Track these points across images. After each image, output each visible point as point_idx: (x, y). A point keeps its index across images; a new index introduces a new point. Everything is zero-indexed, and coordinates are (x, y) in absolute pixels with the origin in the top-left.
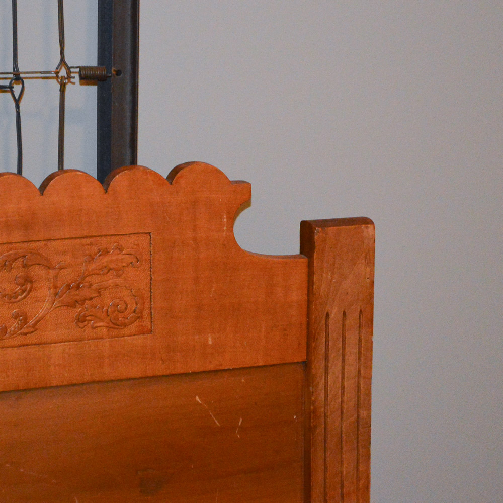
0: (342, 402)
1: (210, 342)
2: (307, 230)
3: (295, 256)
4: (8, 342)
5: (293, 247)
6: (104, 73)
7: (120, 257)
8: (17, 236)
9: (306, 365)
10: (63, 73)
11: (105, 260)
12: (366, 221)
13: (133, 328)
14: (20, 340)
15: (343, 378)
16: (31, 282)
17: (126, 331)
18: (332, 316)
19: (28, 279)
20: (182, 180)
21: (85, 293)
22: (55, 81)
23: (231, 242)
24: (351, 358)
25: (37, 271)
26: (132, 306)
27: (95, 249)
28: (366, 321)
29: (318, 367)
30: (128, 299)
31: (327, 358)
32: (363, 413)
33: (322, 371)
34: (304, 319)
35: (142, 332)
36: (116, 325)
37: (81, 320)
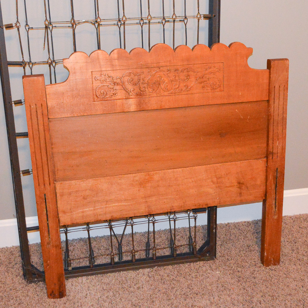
0: (279, 112)
1: (240, 94)
2: (269, 62)
3: (265, 69)
4: (183, 93)
5: (265, 67)
6: (210, 16)
7: (215, 69)
8: (185, 63)
9: (268, 101)
10: (199, 16)
11: (210, 70)
12: (287, 59)
13: (218, 90)
14: (186, 93)
15: (279, 105)
17: (216, 90)
18: (276, 87)
19: (188, 76)
20: (232, 47)
21: (205, 79)
22: (196, 19)
23: (247, 65)
24: (281, 99)
25: (191, 73)
26: (218, 83)
27: (207, 67)
28: (286, 89)
29: (271, 102)
30: (217, 81)
31: (274, 99)
32: (284, 115)
33: (273, 103)
34: (268, 88)
35: (221, 91)
36: (213, 89)
37: (203, 87)
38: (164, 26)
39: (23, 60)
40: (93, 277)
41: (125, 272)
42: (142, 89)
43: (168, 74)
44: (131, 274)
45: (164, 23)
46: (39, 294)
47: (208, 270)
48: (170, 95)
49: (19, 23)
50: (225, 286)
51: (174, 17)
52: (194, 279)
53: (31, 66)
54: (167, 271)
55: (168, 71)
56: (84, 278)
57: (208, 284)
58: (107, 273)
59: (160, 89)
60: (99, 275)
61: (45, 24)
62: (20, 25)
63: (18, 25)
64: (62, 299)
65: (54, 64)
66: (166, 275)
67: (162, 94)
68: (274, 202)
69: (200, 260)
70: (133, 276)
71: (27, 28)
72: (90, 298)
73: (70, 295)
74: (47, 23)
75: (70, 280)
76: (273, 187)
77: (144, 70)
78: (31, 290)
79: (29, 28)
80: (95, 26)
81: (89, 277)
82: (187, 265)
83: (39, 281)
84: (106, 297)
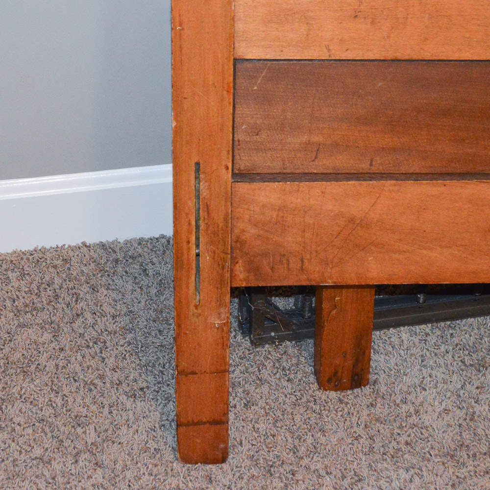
40: (427, 328)
46: (292, 376)
56: (404, 332)
58: (463, 316)
60: (442, 323)
72: (434, 391)
73: (378, 379)
78: (269, 364)
83: (282, 340)
84: (477, 388)
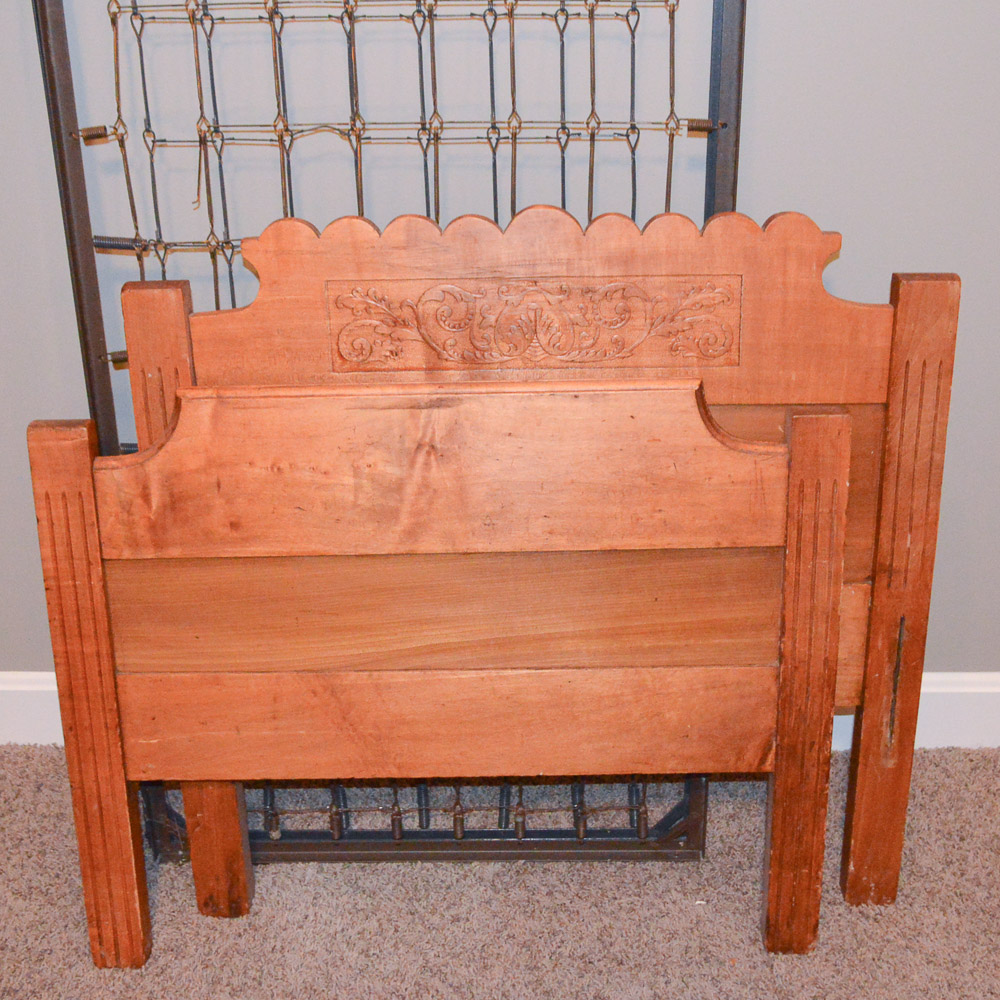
0: (917, 444)
1: (794, 378)
2: (896, 280)
3: (883, 306)
4: (607, 363)
5: (884, 298)
6: (711, 124)
7: (711, 295)
8: (616, 271)
9: (886, 406)
10: (672, 124)
11: (699, 297)
12: (954, 277)
13: (722, 359)
14: (618, 362)
15: (919, 422)
16: (629, 312)
17: (716, 361)
18: (912, 364)
19: (627, 310)
20: (777, 227)
21: (677, 325)
22: (664, 132)
23: (819, 288)
24: (929, 404)
25: (638, 304)
26: (721, 340)
27: (689, 286)
28: (946, 371)
29: (896, 409)
30: (718, 334)
31: (904, 401)
32: (937, 456)
33: (900, 411)
34: (887, 365)
35: (730, 364)
36: (706, 356)
37: (673, 349)
38: (563, 152)
39: (137, 234)
40: (338, 866)
41: (429, 865)
42: (478, 344)
43: (564, 303)
44: (446, 872)
45: (563, 142)
46: (177, 897)
47: (673, 891)
48: (567, 367)
49: (124, 125)
50: (710, 948)
51: (593, 124)
52: (623, 915)
53: (162, 253)
54: (552, 879)
55: (562, 291)
56: (312, 868)
57: (659, 937)
58: (379, 859)
59: (536, 347)
60: (355, 864)
61: (200, 131)
62: (126, 132)
63: (121, 130)
64: (236, 921)
65: (228, 252)
66: (544, 890)
67: (542, 363)
68: (886, 719)
69: (656, 857)
70: (449, 879)
71: (149, 140)
72: (311, 930)
73: (260, 911)
74: (204, 128)
75: (272, 868)
76: (887, 671)
77: (486, 285)
79: (153, 142)
80: (350, 141)
81: (326, 866)
82: (612, 867)
83: (187, 860)
84: (359, 933)
